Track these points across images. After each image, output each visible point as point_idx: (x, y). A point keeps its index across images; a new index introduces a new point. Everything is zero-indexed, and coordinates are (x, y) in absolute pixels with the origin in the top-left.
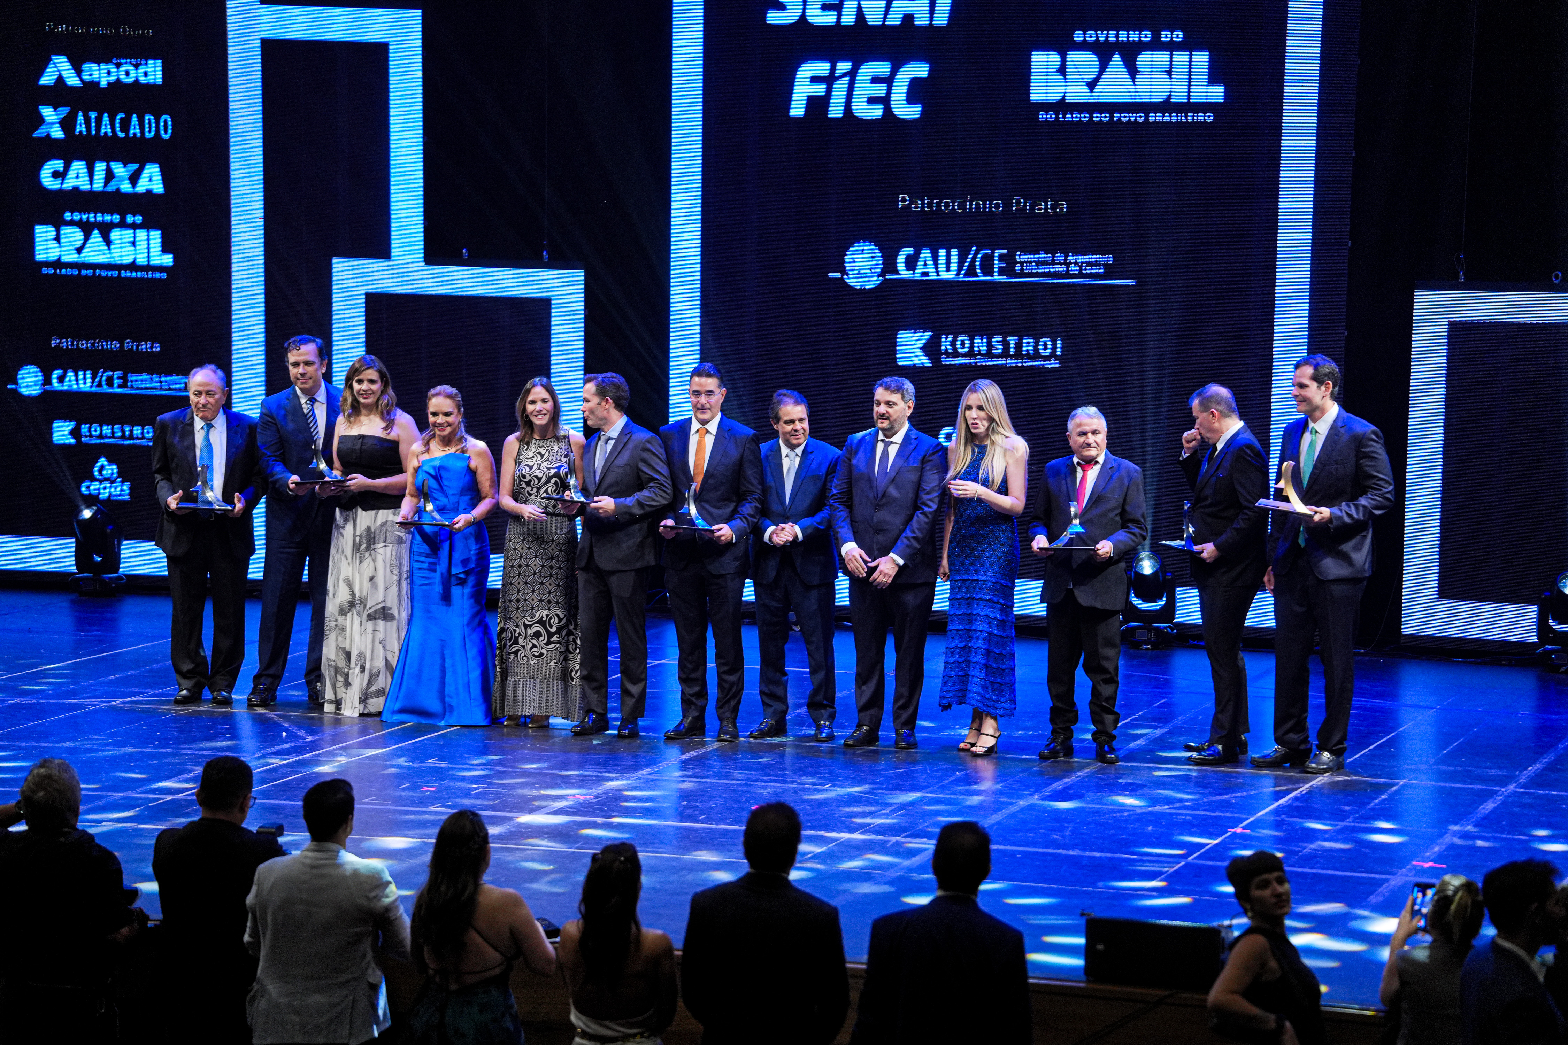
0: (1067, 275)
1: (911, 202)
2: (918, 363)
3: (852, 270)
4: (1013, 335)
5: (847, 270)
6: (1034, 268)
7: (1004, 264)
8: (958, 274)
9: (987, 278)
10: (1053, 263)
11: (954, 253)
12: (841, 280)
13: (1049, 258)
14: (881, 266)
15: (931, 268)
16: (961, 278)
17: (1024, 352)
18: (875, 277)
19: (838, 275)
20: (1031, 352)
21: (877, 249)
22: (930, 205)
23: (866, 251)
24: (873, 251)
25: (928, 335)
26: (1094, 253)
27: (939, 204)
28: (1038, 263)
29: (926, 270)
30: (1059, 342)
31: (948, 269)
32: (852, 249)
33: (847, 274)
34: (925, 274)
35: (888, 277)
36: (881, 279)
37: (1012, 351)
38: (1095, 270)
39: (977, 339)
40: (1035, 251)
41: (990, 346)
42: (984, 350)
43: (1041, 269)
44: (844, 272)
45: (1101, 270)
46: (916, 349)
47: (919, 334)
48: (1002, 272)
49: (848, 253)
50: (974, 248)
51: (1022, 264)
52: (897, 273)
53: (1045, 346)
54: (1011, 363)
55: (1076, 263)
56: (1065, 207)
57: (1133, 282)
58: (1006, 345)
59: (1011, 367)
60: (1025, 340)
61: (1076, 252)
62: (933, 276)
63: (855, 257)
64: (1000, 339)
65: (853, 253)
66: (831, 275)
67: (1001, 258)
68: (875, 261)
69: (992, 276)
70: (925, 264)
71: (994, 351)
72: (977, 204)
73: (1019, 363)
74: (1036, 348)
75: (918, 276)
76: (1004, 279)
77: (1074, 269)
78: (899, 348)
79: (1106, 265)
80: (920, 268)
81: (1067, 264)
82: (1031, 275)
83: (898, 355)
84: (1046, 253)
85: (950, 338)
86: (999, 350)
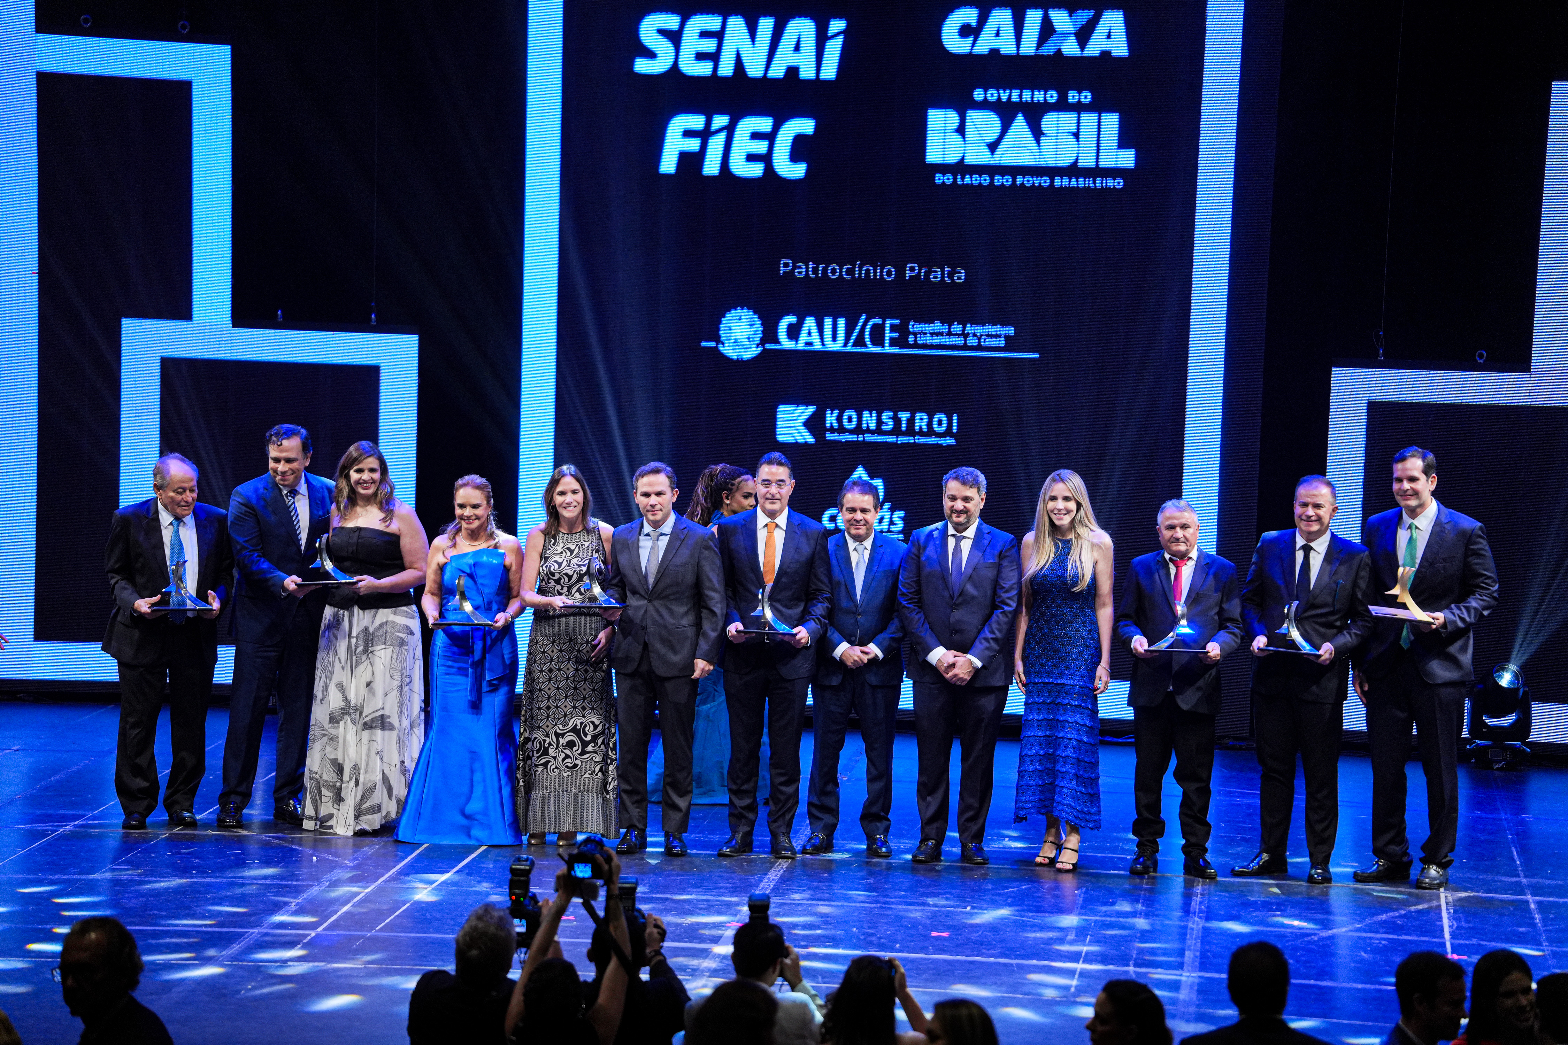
0: (965, 347)
1: (794, 267)
2: (801, 440)
3: (728, 339)
4: (904, 410)
5: (723, 339)
6: (929, 340)
7: (896, 335)
8: (845, 345)
9: (877, 350)
10: (949, 334)
11: (842, 323)
12: (716, 348)
13: (945, 328)
14: (761, 335)
15: (815, 338)
16: (849, 348)
17: (917, 428)
18: (754, 347)
19: (713, 344)
20: (925, 429)
21: (756, 317)
22: (815, 270)
23: (743, 318)
24: (751, 319)
25: (811, 409)
26: (994, 324)
27: (825, 270)
28: (932, 334)
29: (809, 339)
30: (955, 417)
31: (834, 338)
32: (728, 316)
33: (723, 344)
34: (809, 344)
35: (768, 346)
36: (760, 349)
37: (904, 427)
38: (995, 342)
39: (866, 415)
40: (931, 322)
41: (880, 422)
42: (873, 426)
43: (936, 340)
44: (718, 340)
45: (1002, 343)
46: (799, 423)
47: (801, 408)
48: (893, 342)
49: (724, 320)
50: (864, 317)
51: (915, 334)
52: (777, 342)
53: (940, 423)
54: (902, 439)
55: (975, 335)
56: (963, 276)
57: (1036, 356)
58: (897, 421)
59: (902, 444)
60: (918, 416)
61: (974, 323)
62: (818, 346)
63: (731, 325)
64: (891, 414)
65: (730, 321)
66: (704, 344)
67: (893, 328)
68: (753, 329)
69: (883, 346)
70: (809, 334)
71: (884, 427)
72: (868, 271)
73: (911, 440)
74: (930, 424)
75: (801, 346)
76: (896, 350)
77: (972, 341)
78: (779, 423)
79: (1007, 337)
80: (803, 337)
81: (965, 336)
82: (925, 346)
83: (779, 431)
84: (943, 323)
85: (836, 413)
86: (889, 425)
